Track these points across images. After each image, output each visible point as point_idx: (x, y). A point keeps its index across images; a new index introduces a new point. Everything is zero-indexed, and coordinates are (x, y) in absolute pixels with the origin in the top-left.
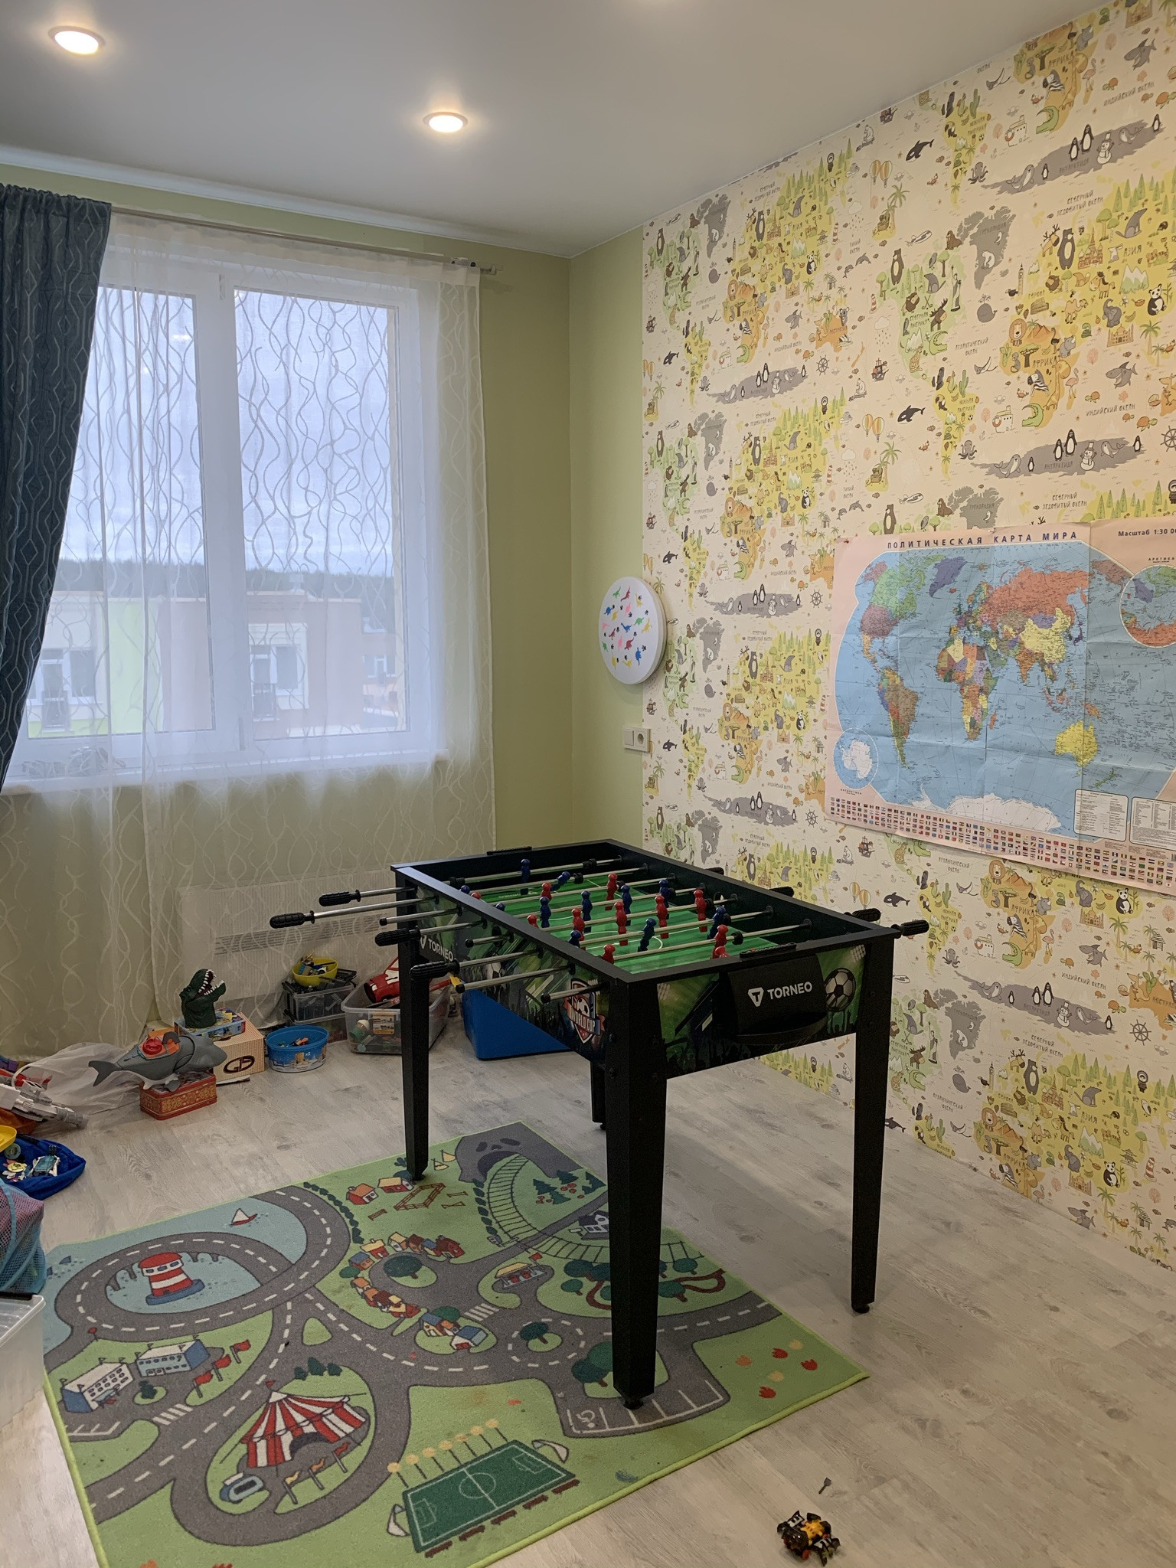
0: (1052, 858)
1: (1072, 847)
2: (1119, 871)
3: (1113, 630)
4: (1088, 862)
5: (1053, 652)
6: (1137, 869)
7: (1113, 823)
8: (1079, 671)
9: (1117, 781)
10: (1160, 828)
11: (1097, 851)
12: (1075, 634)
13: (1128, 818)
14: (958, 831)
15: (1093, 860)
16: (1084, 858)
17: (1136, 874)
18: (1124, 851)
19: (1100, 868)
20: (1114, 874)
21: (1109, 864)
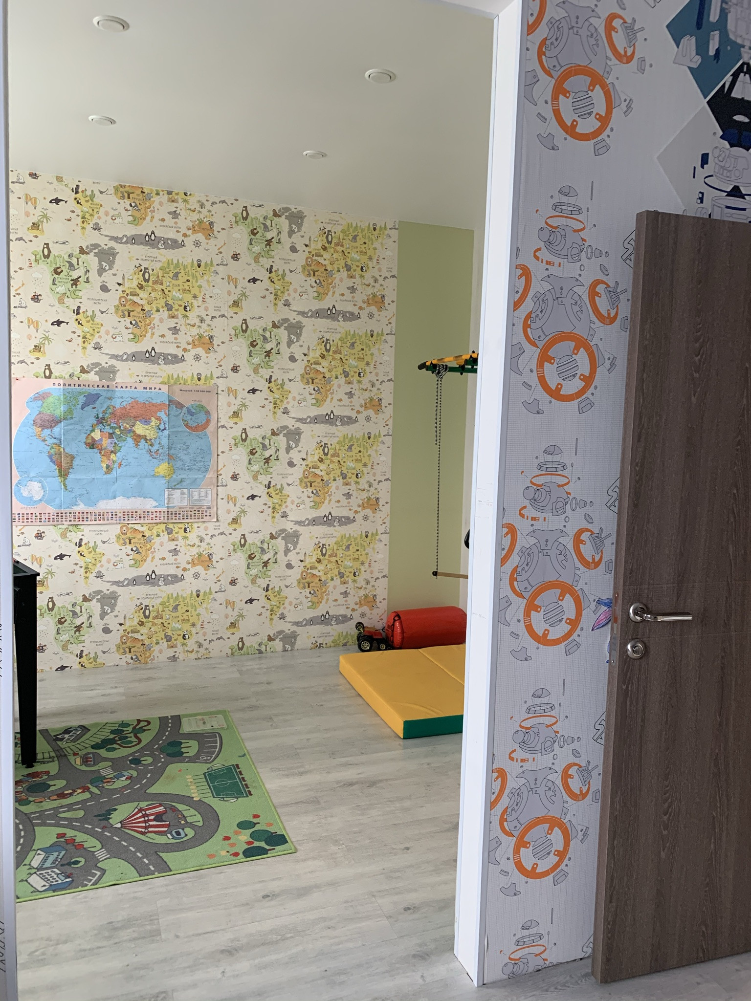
0: (154, 518)
1: (164, 512)
2: (185, 517)
3: (179, 426)
4: (172, 517)
5: (152, 435)
6: (193, 515)
7: (182, 499)
8: (165, 442)
9: (184, 484)
10: (201, 498)
11: (176, 511)
12: (162, 427)
13: (188, 496)
14: (102, 516)
15: (174, 515)
16: (170, 515)
17: (193, 517)
18: (188, 509)
19: (177, 518)
20: (184, 519)
21: (181, 515)
